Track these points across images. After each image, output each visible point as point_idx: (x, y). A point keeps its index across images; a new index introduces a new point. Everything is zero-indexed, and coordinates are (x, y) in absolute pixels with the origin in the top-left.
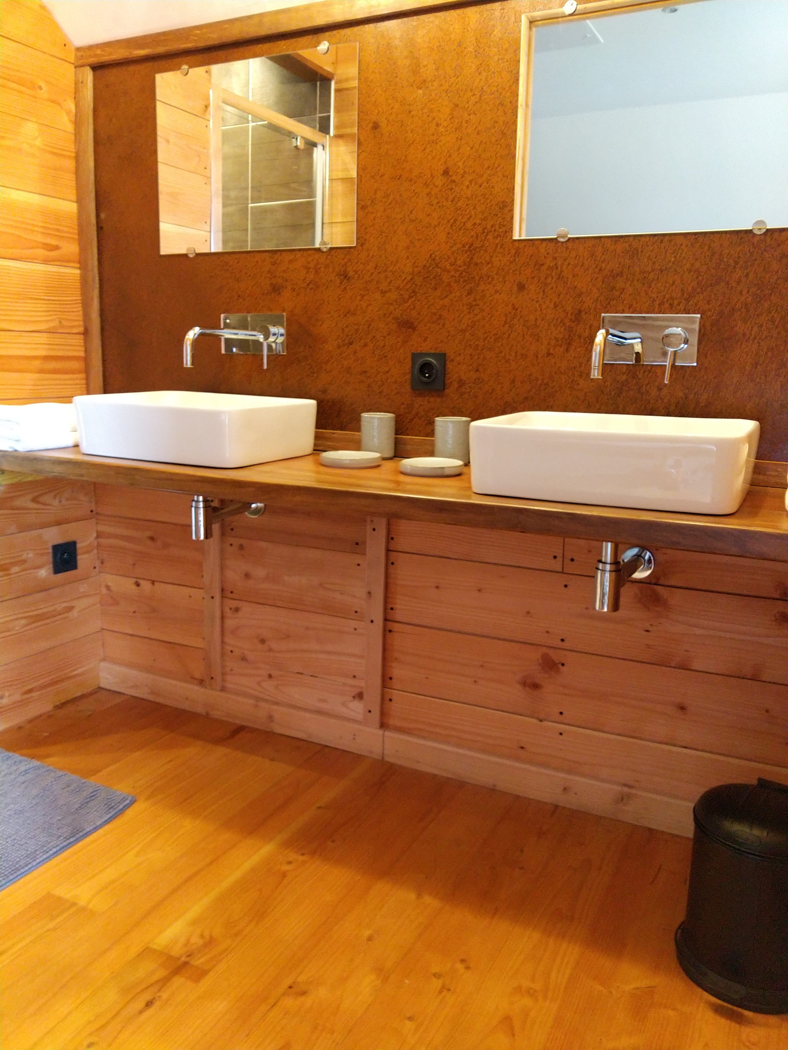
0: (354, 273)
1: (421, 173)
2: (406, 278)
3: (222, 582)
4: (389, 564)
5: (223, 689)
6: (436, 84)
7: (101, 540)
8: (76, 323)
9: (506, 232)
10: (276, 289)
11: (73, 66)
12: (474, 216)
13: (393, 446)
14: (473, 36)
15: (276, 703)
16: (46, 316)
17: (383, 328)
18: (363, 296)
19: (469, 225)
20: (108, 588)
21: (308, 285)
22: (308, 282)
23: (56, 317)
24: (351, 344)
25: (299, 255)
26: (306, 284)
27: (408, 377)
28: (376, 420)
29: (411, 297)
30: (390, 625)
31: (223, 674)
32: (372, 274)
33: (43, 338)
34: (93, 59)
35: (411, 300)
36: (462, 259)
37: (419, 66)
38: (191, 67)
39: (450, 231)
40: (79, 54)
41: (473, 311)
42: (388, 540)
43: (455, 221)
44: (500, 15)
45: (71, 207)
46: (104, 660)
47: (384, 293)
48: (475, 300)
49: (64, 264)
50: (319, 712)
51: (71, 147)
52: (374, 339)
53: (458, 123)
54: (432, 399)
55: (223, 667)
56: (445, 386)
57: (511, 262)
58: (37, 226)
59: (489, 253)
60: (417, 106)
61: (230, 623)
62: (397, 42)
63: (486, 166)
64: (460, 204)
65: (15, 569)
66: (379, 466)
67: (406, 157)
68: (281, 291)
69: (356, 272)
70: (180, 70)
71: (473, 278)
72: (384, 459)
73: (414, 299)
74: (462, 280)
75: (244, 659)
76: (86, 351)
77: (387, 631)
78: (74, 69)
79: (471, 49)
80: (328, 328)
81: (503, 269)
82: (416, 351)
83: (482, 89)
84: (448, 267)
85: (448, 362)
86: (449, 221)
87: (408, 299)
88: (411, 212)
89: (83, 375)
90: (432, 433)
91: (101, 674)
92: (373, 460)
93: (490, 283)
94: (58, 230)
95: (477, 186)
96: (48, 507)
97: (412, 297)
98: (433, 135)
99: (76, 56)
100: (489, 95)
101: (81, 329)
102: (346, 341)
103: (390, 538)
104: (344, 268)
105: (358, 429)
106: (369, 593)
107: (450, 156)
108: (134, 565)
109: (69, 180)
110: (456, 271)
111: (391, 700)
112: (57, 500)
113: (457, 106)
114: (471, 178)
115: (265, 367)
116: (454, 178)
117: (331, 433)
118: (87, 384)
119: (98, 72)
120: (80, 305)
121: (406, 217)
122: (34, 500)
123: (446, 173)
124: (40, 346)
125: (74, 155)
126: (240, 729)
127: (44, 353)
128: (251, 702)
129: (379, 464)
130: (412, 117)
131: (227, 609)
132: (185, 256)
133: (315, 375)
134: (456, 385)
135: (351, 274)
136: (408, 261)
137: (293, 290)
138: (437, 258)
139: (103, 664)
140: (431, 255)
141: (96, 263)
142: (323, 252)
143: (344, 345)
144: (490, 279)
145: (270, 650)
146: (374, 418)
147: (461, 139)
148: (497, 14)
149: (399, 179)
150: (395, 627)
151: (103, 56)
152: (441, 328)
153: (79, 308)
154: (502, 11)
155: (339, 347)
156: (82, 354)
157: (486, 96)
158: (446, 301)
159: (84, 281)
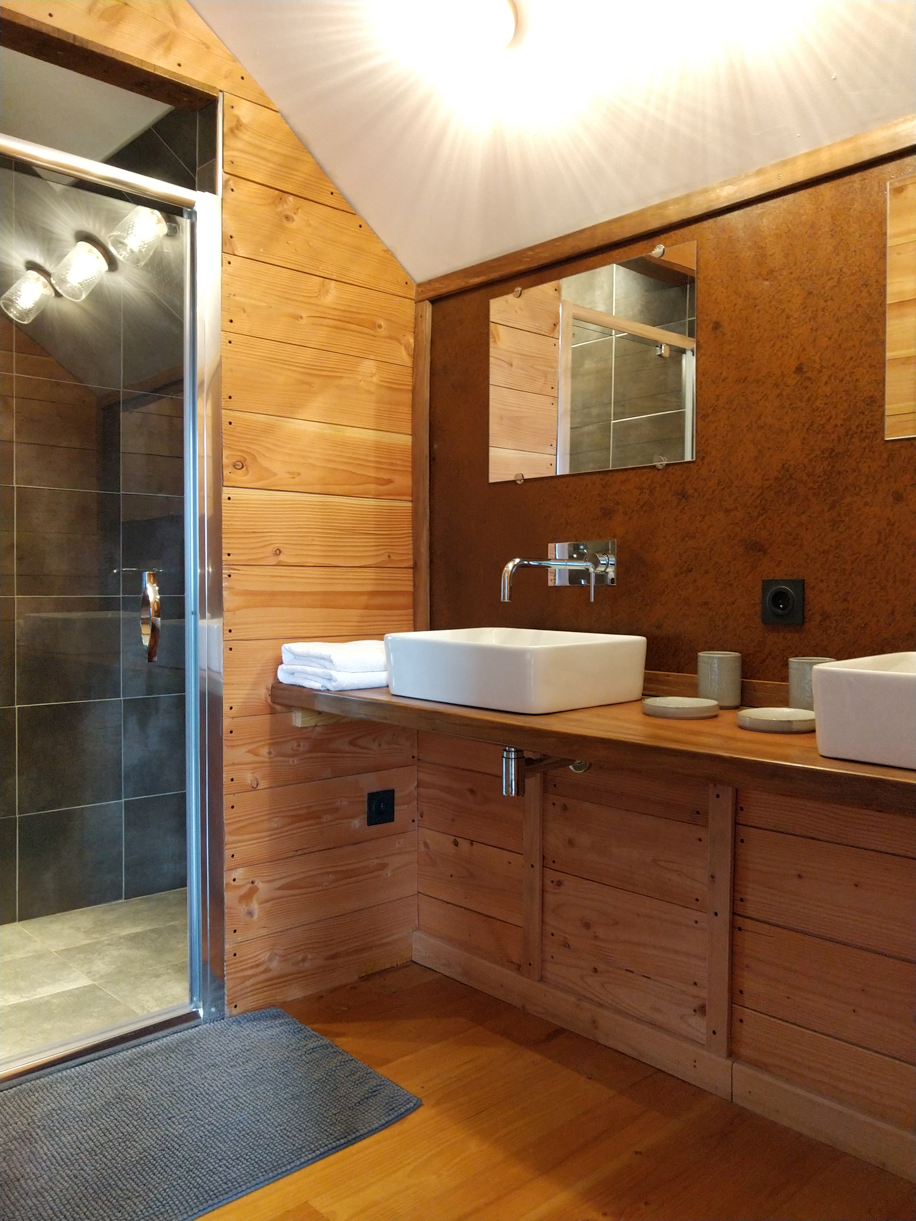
0: (693, 491)
1: (769, 372)
2: (754, 493)
3: (543, 848)
4: (737, 841)
5: (542, 979)
6: (784, 273)
7: (422, 790)
8: (404, 557)
9: (876, 432)
10: (607, 513)
11: (413, 302)
12: (834, 416)
13: (738, 692)
14: (828, 214)
15: (601, 1005)
16: (375, 550)
17: (728, 552)
18: (704, 517)
19: (828, 427)
20: (426, 845)
21: (642, 507)
22: (641, 504)
23: (383, 552)
24: (690, 571)
25: (632, 473)
26: (639, 507)
27: (758, 608)
28: (716, 661)
29: (760, 515)
30: (740, 921)
31: (543, 961)
32: (714, 491)
33: (371, 574)
34: (433, 293)
35: (761, 518)
36: (822, 467)
37: (765, 256)
38: (524, 288)
39: (807, 436)
40: (420, 290)
41: (838, 528)
42: (736, 810)
43: (812, 424)
44: (860, 186)
45: (406, 440)
46: (418, 929)
47: (728, 511)
48: (839, 515)
49: (396, 498)
50: (653, 1024)
51: (409, 380)
52: (717, 565)
53: (813, 311)
54: (789, 636)
55: (542, 951)
56: (804, 619)
57: (884, 468)
58: (370, 461)
59: (856, 459)
60: (764, 299)
61: (551, 899)
62: (741, 234)
63: (848, 358)
64: (818, 403)
65: (326, 818)
66: (715, 716)
67: (752, 356)
68: (612, 515)
69: (696, 490)
70: (514, 293)
71: (836, 489)
72: (722, 708)
73: (764, 517)
74: (822, 492)
75: (566, 945)
76: (414, 585)
77: (735, 929)
78: (415, 305)
79: (827, 229)
80: (664, 554)
81: (874, 478)
82: (768, 578)
83: (841, 271)
84: (805, 478)
85: (807, 591)
86: (804, 425)
87: (757, 518)
88: (759, 418)
89: (411, 611)
90: (785, 678)
91: (414, 946)
92: (709, 708)
93: (858, 494)
94: (392, 464)
95: (838, 381)
96: (365, 751)
97: (762, 514)
98: (784, 328)
99: (417, 291)
100: (850, 276)
101: (411, 563)
102: (684, 569)
103: (738, 808)
104: (682, 487)
105: (695, 672)
106: (713, 877)
107: (804, 350)
108: (453, 820)
109: (406, 413)
110: (815, 482)
111: (741, 1021)
112: (376, 743)
113: (810, 293)
114: (829, 373)
115: (592, 600)
116: (809, 374)
117: (665, 675)
118: (414, 620)
119: (437, 305)
120: (411, 538)
121: (754, 423)
122: (352, 743)
123: (799, 369)
124: (367, 581)
125: (410, 388)
126: (559, 1032)
127: (370, 588)
128: (573, 999)
129: (715, 714)
130: (759, 311)
131: (548, 882)
132: (514, 482)
133: (648, 607)
134: (818, 618)
135: (690, 492)
136: (756, 474)
137: (625, 513)
138: (791, 468)
139: (417, 934)
140: (783, 466)
141: (427, 495)
142: (659, 470)
143: (682, 573)
144: (857, 489)
145: (596, 938)
146: (713, 658)
147: (816, 330)
148: (857, 185)
149: (744, 382)
150: (748, 924)
151: (441, 288)
152: (798, 551)
153: (410, 541)
154: (863, 182)
155: (676, 575)
156: (411, 589)
157: (847, 279)
158: (804, 518)
159: (415, 512)
